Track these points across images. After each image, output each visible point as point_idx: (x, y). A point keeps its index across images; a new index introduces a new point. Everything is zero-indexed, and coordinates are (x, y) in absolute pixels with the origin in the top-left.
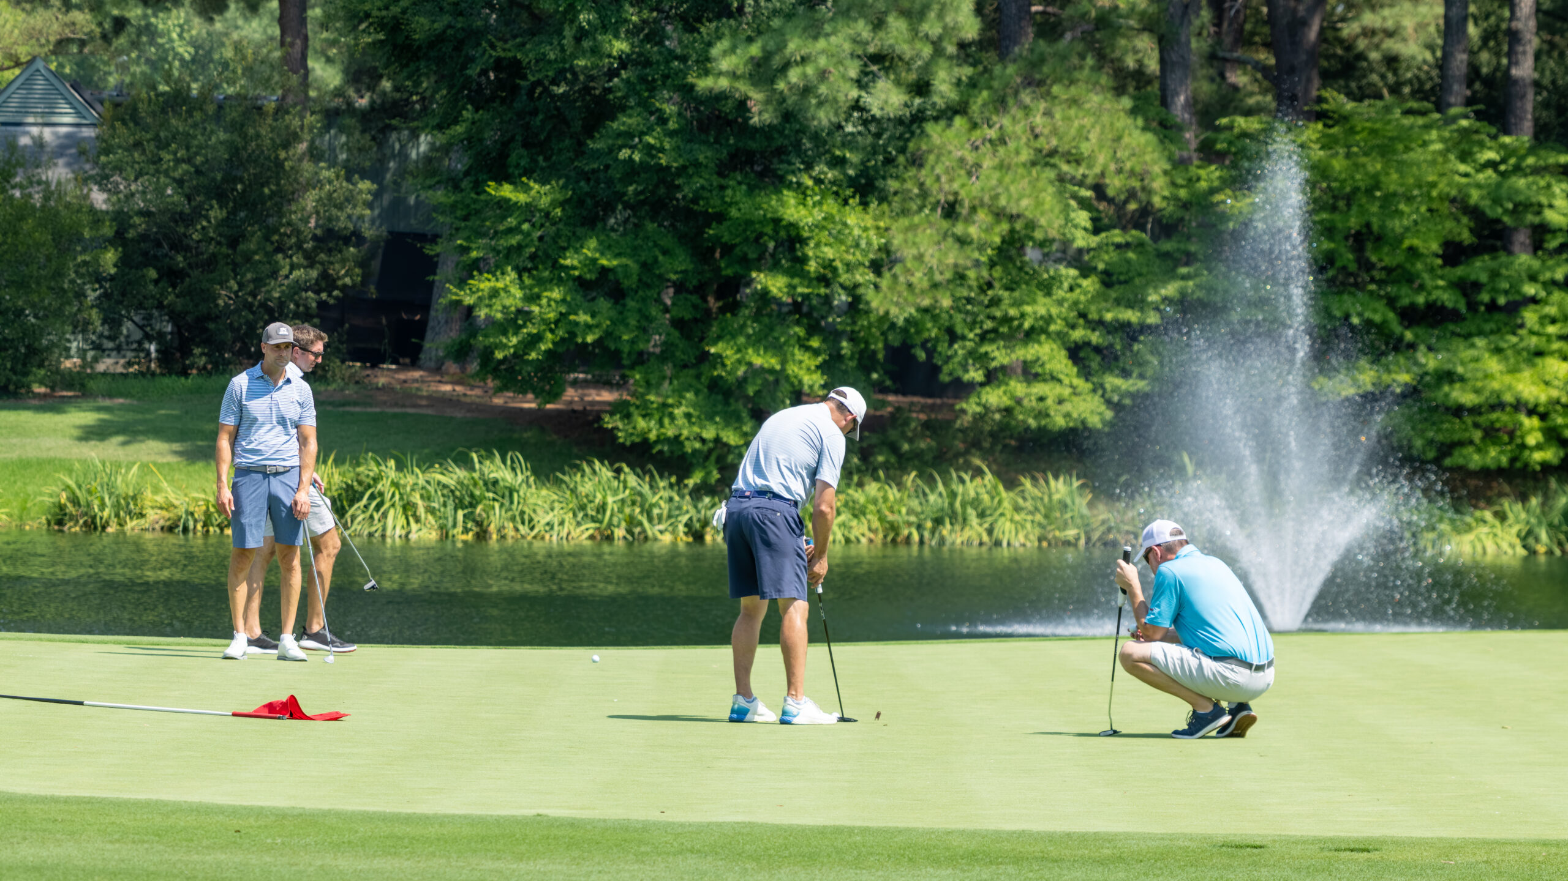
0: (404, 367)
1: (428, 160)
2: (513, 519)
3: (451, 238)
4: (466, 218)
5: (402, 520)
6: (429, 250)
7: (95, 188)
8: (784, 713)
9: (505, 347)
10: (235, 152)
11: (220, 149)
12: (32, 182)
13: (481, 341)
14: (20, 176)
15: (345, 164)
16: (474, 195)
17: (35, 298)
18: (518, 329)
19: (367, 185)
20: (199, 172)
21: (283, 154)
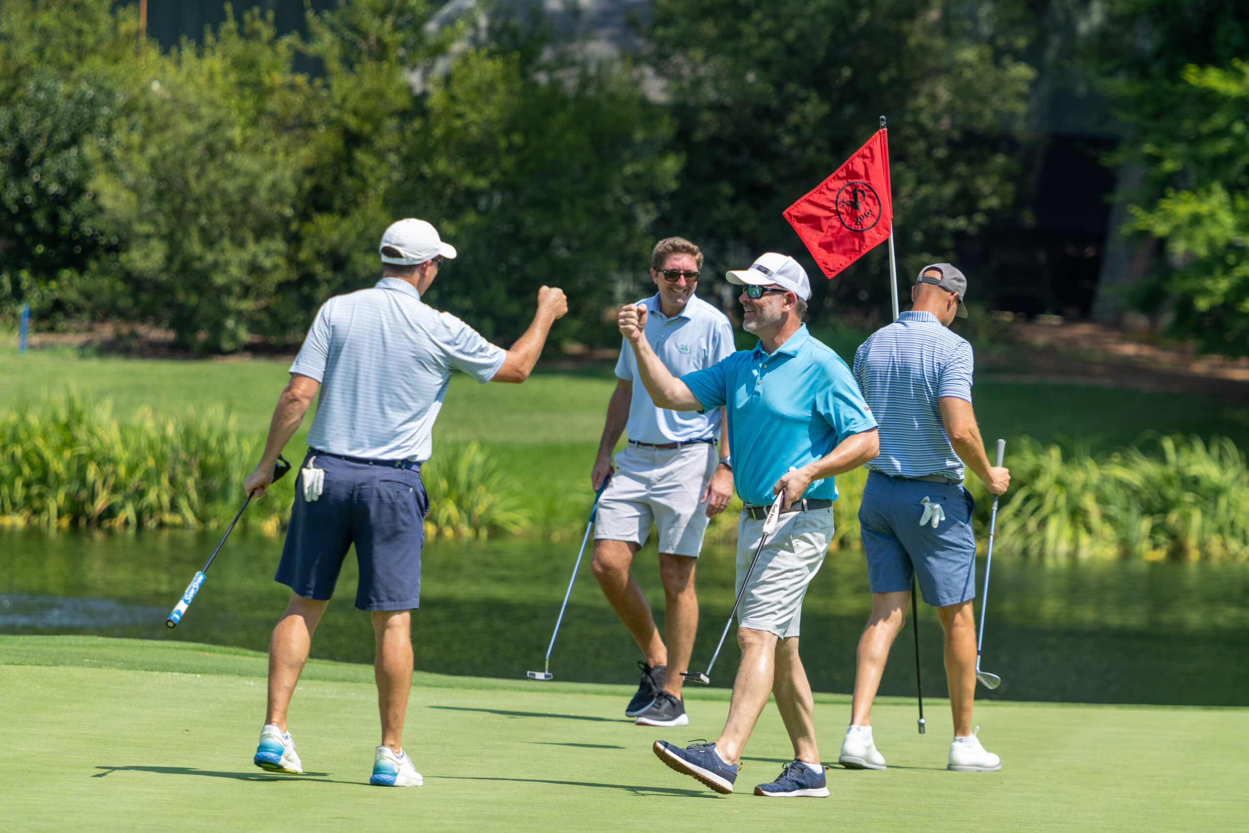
0: (1069, 321)
1: (1103, 35)
2: (1220, 530)
3: (1136, 143)
4: (1156, 116)
5: (1067, 532)
6: (1108, 160)
7: (649, 71)
8: (377, 770)
9: (1206, 292)
10: (841, 22)
11: (822, 19)
12: (563, 62)
13: (1178, 287)
14: (547, 55)
15: (991, 41)
16: (1167, 85)
17: (567, 223)
18: (1228, 269)
19: (1022, 71)
20: (791, 50)
21: (906, 26)
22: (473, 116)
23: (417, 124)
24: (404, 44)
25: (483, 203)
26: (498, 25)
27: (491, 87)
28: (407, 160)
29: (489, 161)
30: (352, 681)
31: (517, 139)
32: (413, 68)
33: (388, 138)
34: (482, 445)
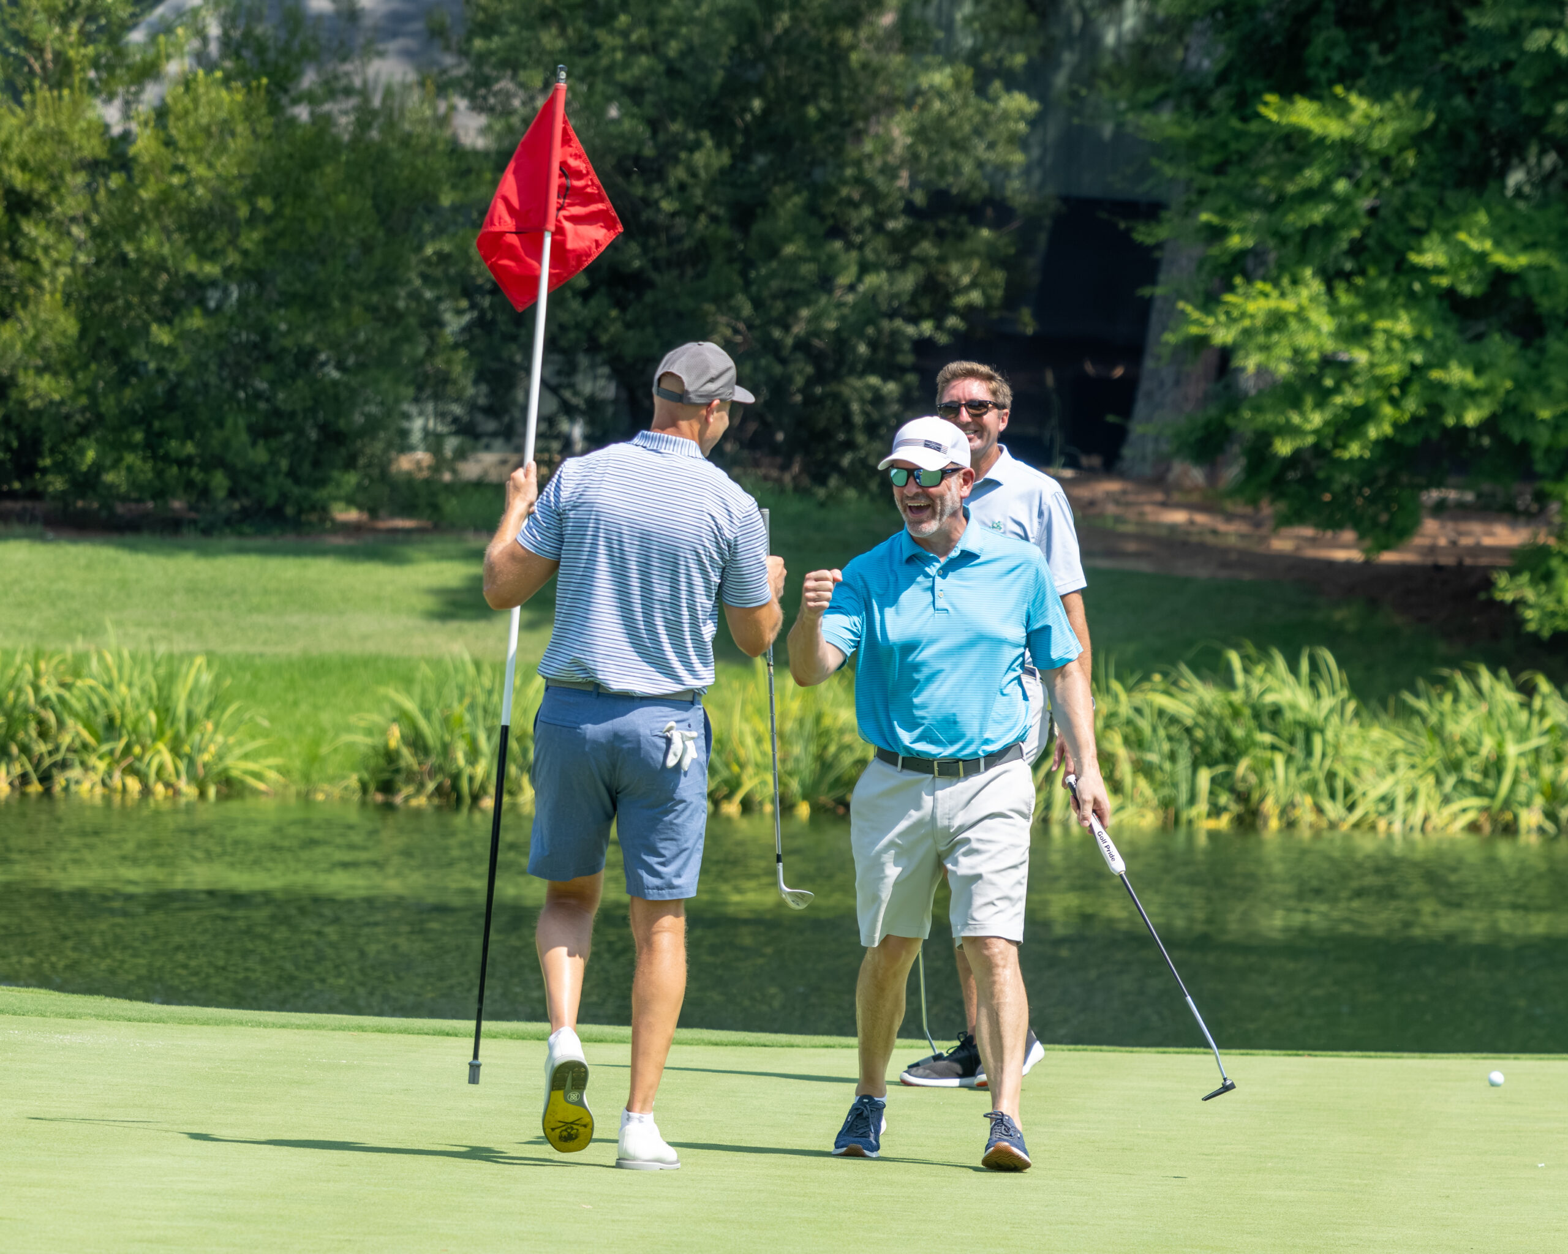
1: (1141, 49)
2: (1312, 787)
3: (1190, 209)
4: (1219, 170)
6: (1144, 234)
7: (462, 104)
9: (1293, 431)
10: (749, 31)
11: (718, 24)
12: (333, 89)
13: (1247, 420)
14: (309, 79)
15: (973, 58)
16: (1235, 123)
17: (339, 328)
18: (1323, 397)
19: (1019, 102)
20: (673, 72)
21: (846, 37)
22: (200, 170)
23: (115, 181)
24: (95, 64)
25: (213, 298)
26: (236, 34)
27: (226, 128)
28: (98, 234)
29: (221, 238)
30: (14, 1014)
31: (265, 204)
32: (110, 98)
33: (72, 203)
34: (211, 657)
